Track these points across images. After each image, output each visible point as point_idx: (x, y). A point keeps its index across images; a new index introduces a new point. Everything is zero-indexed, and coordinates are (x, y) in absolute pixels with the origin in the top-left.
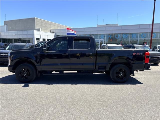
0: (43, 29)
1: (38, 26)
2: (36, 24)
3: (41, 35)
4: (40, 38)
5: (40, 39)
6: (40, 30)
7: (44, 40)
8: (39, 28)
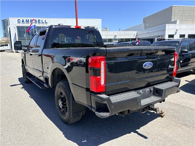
0: (186, 20)
1: (176, 17)
2: (173, 14)
3: (177, 30)
4: (175, 34)
5: (174, 36)
6: (176, 23)
7: (182, 36)
8: (176, 19)
